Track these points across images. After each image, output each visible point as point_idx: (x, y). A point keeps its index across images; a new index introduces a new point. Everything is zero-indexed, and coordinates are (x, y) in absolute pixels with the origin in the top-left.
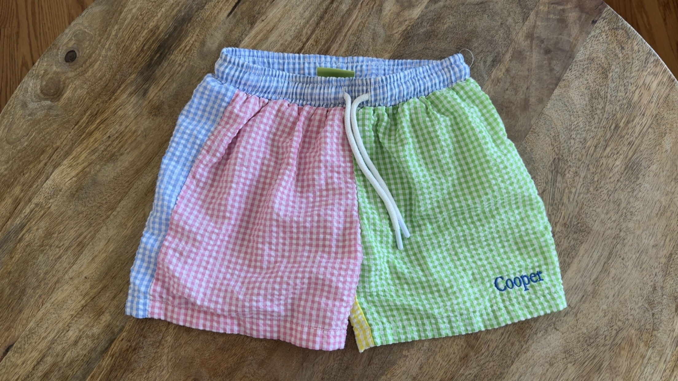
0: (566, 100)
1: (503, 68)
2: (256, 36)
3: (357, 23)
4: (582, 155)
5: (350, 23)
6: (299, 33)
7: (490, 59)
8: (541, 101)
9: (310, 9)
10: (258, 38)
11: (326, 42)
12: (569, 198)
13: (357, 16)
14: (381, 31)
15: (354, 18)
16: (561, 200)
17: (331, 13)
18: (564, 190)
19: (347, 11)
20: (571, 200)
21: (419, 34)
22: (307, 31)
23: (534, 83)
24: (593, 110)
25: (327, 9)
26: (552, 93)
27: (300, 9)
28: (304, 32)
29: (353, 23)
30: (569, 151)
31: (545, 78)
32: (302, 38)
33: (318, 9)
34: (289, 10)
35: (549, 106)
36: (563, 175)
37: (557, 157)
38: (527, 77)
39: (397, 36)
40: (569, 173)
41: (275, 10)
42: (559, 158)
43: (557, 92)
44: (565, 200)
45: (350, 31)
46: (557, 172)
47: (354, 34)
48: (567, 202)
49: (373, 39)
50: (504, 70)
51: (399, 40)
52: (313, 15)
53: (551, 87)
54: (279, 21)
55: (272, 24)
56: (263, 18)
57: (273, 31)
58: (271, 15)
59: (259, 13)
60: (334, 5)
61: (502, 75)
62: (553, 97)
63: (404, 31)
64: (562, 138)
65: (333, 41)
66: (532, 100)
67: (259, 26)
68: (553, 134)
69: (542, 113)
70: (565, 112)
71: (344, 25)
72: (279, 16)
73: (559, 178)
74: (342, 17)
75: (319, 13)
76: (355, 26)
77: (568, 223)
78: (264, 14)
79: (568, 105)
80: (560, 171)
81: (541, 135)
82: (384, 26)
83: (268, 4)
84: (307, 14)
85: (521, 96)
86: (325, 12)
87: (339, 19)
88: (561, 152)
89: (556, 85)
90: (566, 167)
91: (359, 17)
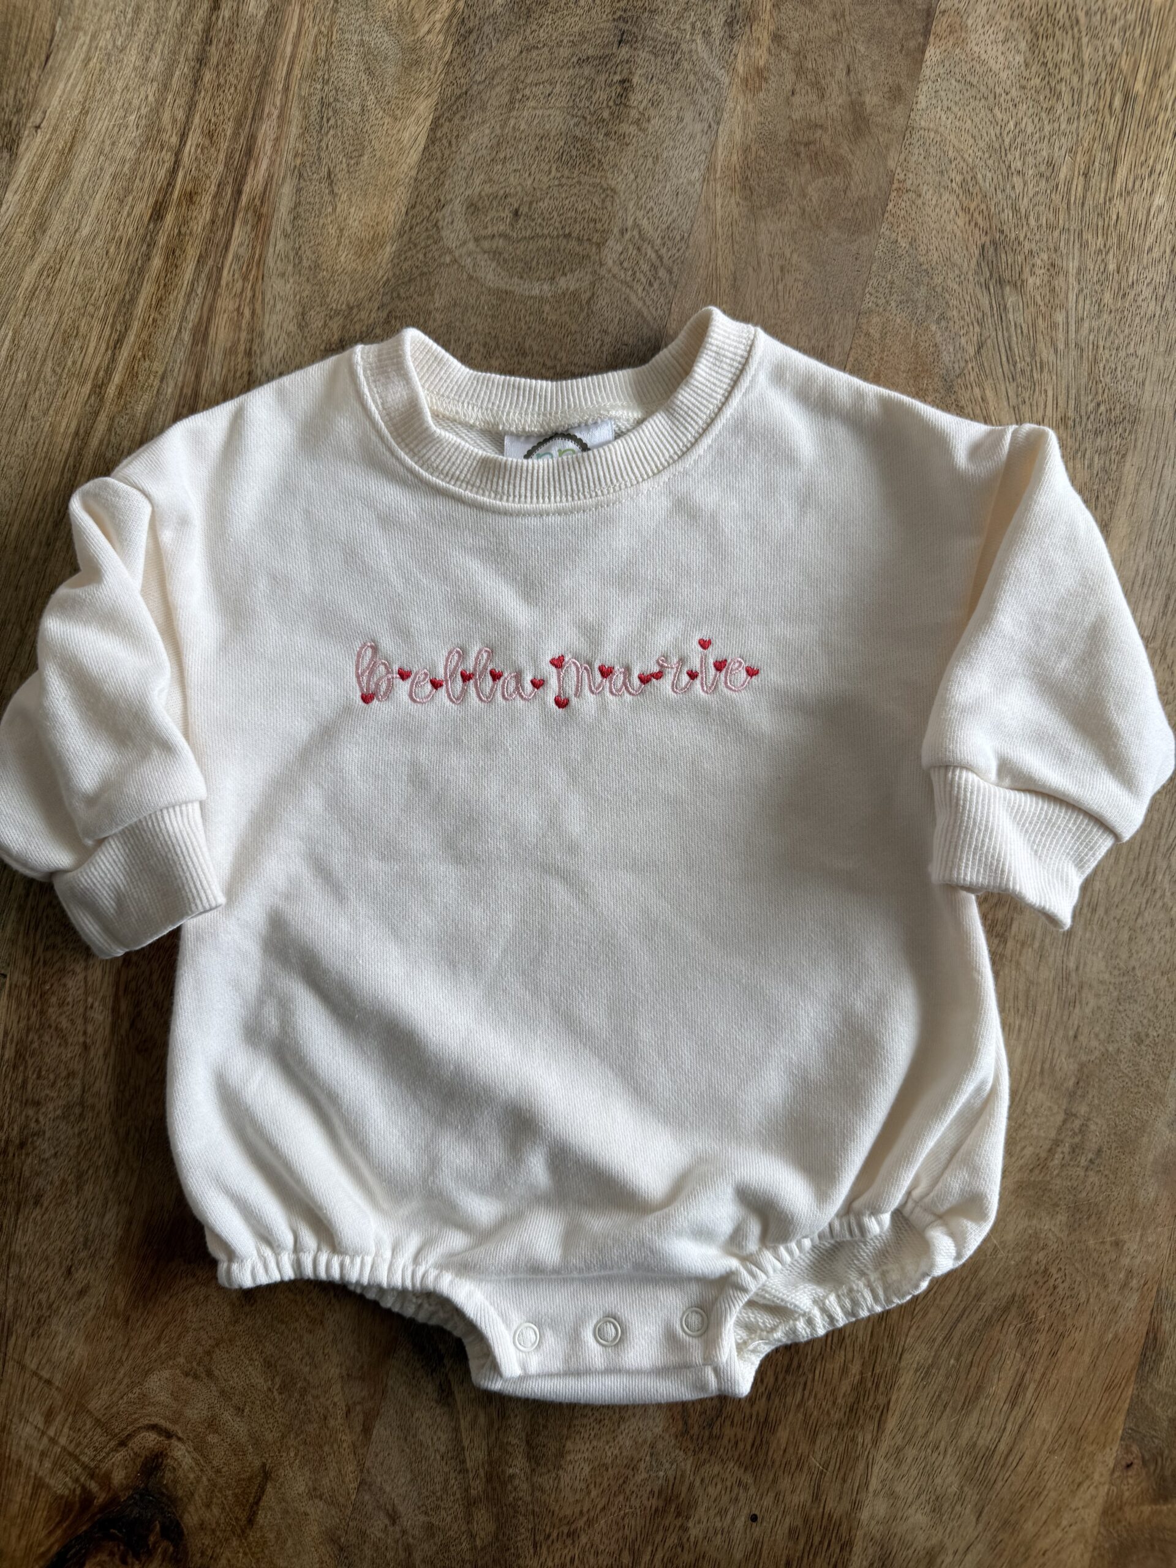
0: (965, 69)
1: (762, 33)
2: (32, 179)
3: (307, 41)
4: (1056, 211)
5: (289, 49)
6: (150, 126)
7: (717, 23)
8: (897, 95)
9: (159, 47)
10: (42, 183)
11: (239, 124)
12: (1053, 343)
13: (301, 21)
14: (384, 41)
15: (294, 29)
16: (1033, 355)
17: (224, 37)
18: (1034, 325)
19: (268, 14)
20: (1061, 346)
21: (494, 16)
22: (172, 113)
23: (861, 48)
24: (1049, 70)
25: (207, 30)
26: (922, 61)
27: (132, 57)
28: (166, 117)
29: (295, 45)
30: (1016, 210)
31: (889, 23)
32: (165, 137)
33: (181, 38)
34: (102, 71)
35: (923, 101)
36: (1019, 286)
37: (986, 239)
38: (836, 39)
39: (435, 39)
40: (1032, 273)
41: (61, 86)
42: (994, 242)
43: (932, 53)
44: (1046, 353)
45: (297, 71)
46: (1001, 282)
47: (311, 77)
48: (1052, 357)
49: (369, 71)
50: (766, 40)
51: (443, 48)
52: (175, 62)
53: (912, 44)
54: (85, 112)
55: (67, 128)
56: (36, 118)
57: (77, 148)
58: (55, 101)
59: (19, 111)
60: (226, 12)
61: (765, 55)
62: (926, 72)
63: (449, 20)
64: (986, 179)
65: (257, 117)
66: (871, 100)
67: (31, 149)
68: (959, 178)
69: (909, 129)
70: (973, 104)
71: (272, 59)
72: (77, 97)
73: (1011, 298)
74: (261, 39)
75: (190, 49)
76: (305, 53)
77: (1071, 414)
78: (33, 105)
79: (975, 81)
80: (1007, 275)
81: (928, 193)
82: (386, 24)
83: (34, 75)
84: (156, 64)
85: (837, 101)
86: (207, 40)
87: (253, 47)
88: (995, 221)
89: (926, 33)
90: (1020, 258)
91: (308, 22)
